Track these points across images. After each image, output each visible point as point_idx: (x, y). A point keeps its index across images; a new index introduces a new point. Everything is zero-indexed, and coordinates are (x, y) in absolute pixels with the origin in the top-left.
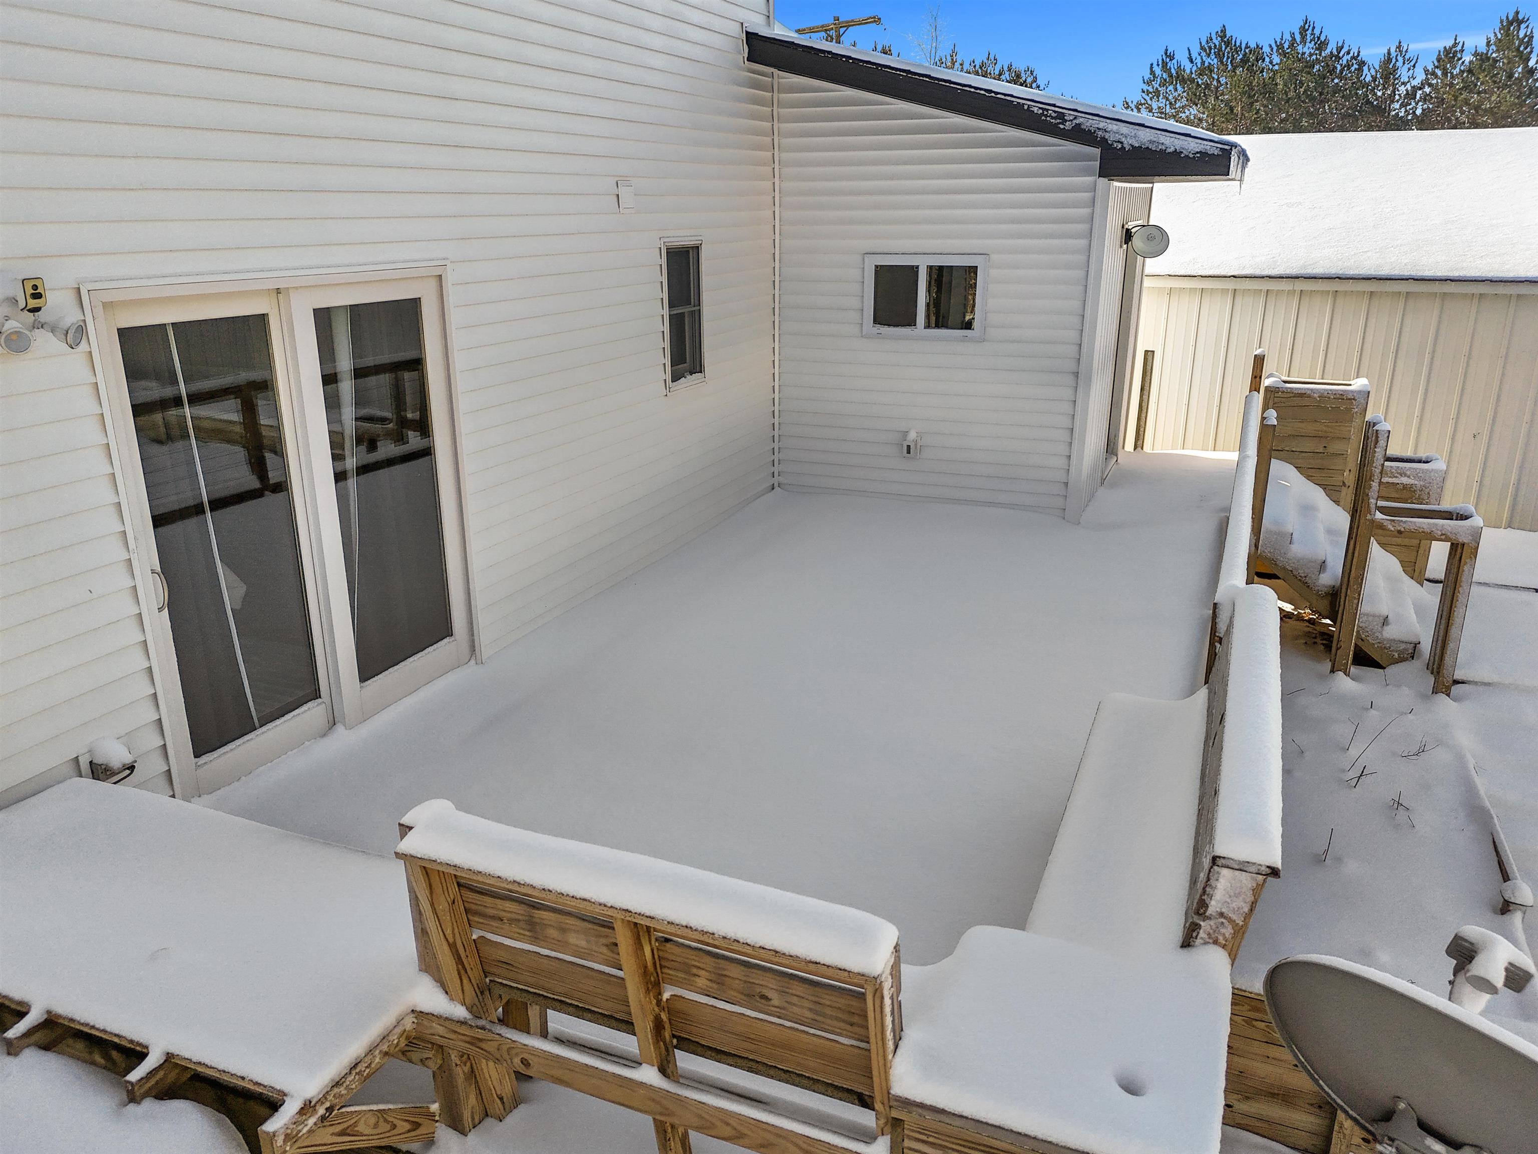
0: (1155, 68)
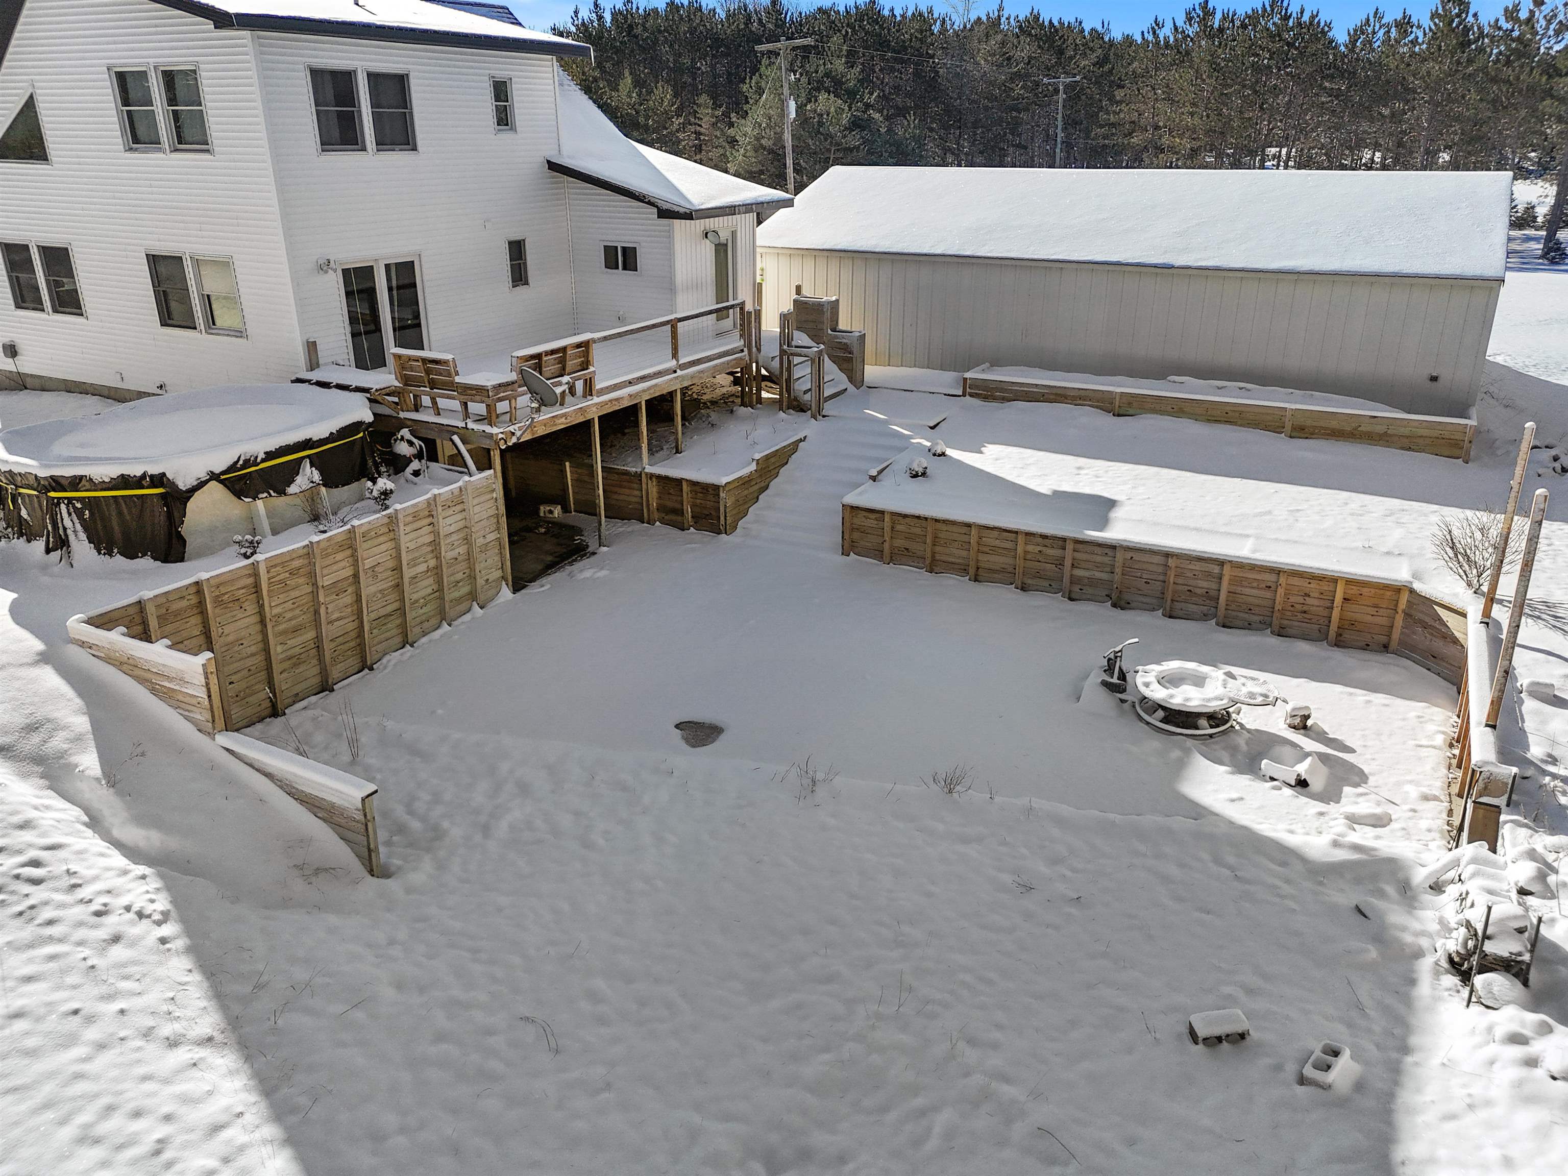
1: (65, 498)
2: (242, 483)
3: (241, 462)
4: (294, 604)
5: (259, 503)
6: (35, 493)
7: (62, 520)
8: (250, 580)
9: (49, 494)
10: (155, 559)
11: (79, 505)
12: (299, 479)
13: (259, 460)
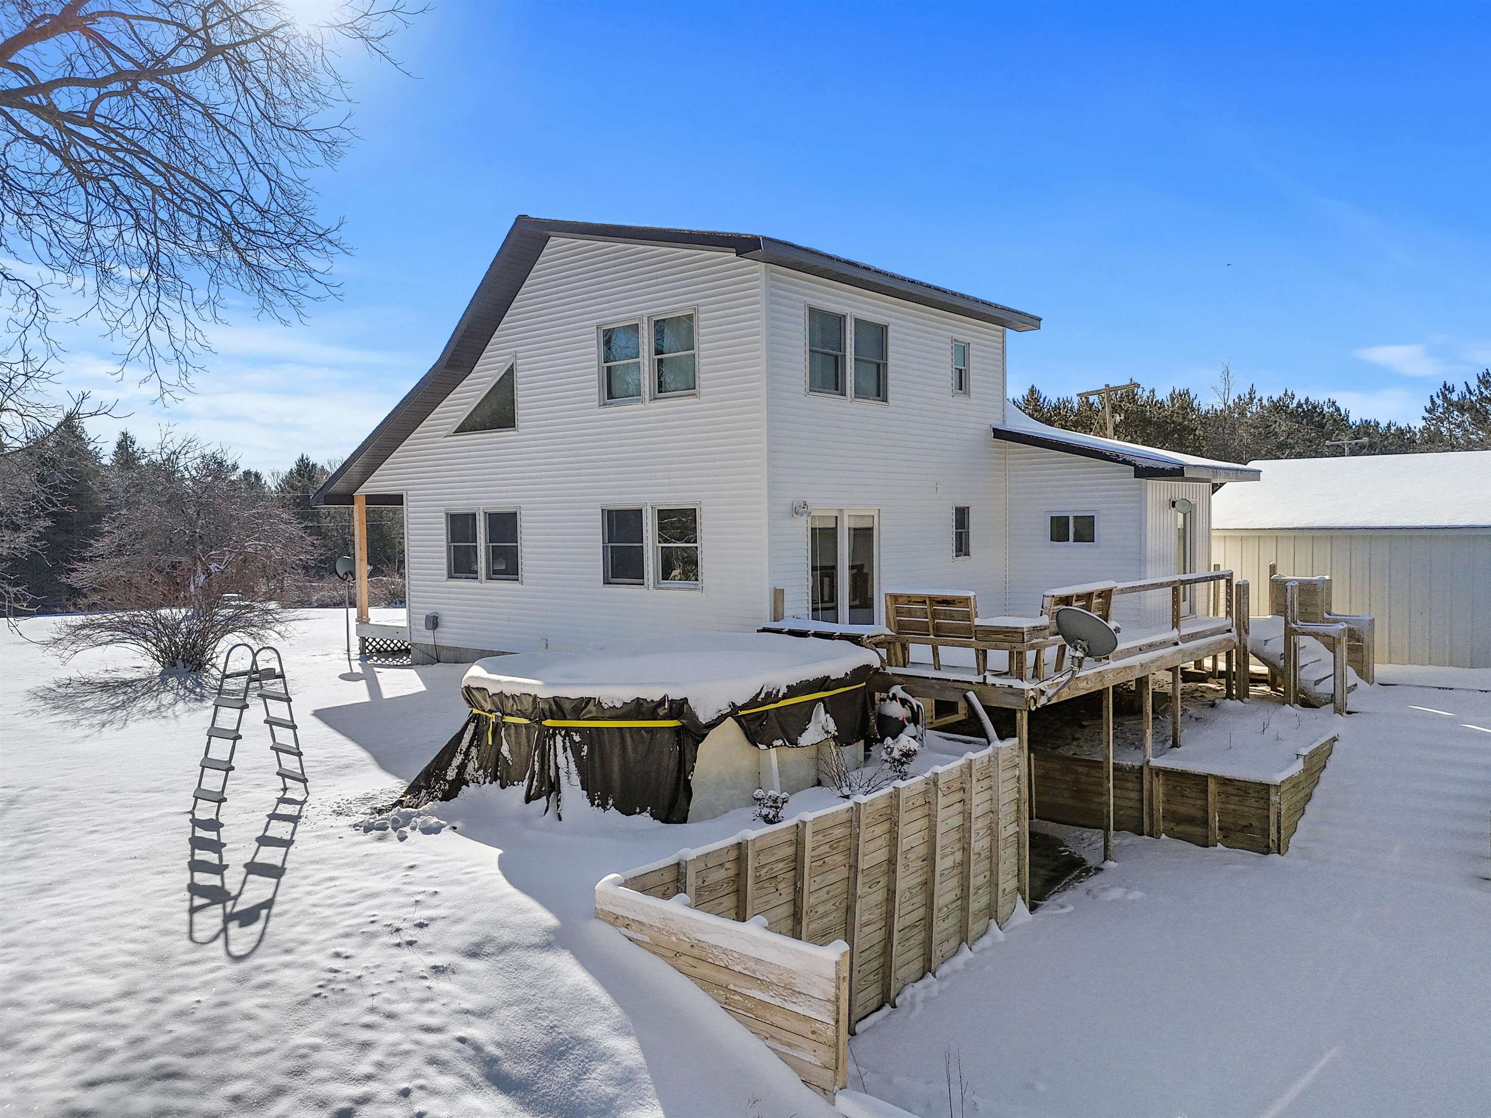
0: (1436, 399)
1: (563, 728)
2: (757, 723)
3: (763, 695)
4: (828, 893)
5: (773, 751)
6: (527, 721)
7: (556, 756)
8: (789, 851)
9: (543, 723)
10: (654, 816)
11: (577, 738)
12: (811, 727)
13: (780, 696)
